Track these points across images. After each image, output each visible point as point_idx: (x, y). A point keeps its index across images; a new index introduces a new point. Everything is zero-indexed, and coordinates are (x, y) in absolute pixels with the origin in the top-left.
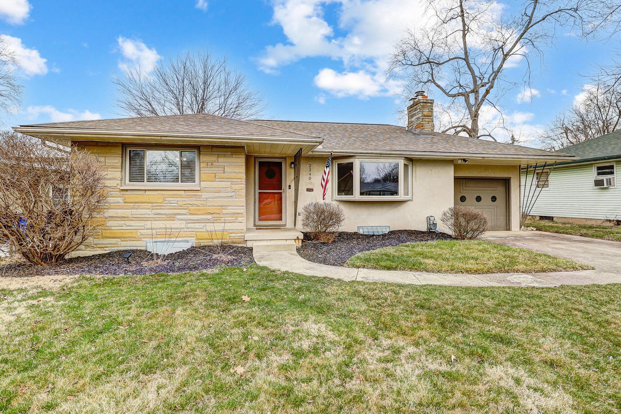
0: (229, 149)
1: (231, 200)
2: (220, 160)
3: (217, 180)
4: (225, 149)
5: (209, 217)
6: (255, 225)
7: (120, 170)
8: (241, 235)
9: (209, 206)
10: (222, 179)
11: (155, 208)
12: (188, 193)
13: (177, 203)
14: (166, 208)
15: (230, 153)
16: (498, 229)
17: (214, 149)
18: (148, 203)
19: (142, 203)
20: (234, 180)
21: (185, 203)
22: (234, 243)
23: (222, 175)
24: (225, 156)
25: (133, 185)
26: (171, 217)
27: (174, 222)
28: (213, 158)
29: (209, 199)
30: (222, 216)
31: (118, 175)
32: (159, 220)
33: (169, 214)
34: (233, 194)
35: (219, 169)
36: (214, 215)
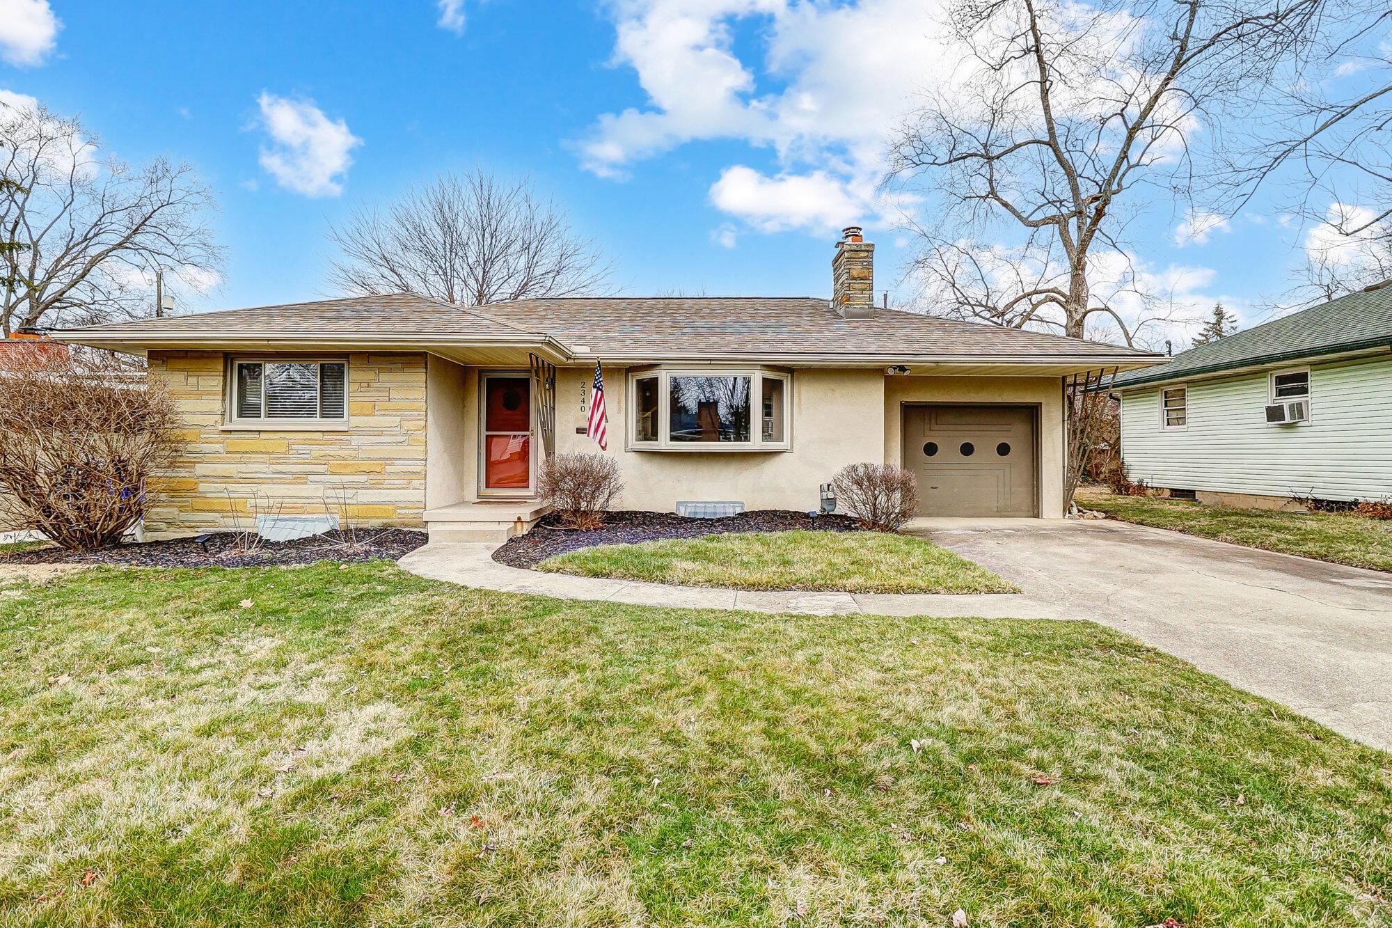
0: (398, 359)
1: (402, 448)
2: (383, 377)
3: (377, 413)
4: (392, 358)
5: (363, 478)
6: (478, 496)
7: (220, 397)
8: (417, 511)
9: (363, 459)
10: (386, 412)
11: (275, 461)
12: (327, 436)
13: (310, 454)
14: (292, 462)
15: (400, 365)
16: (1013, 513)
17: (372, 359)
18: (264, 453)
19: (253, 452)
20: (406, 413)
21: (323, 453)
22: (406, 526)
23: (387, 405)
24: (390, 371)
25: (242, 423)
26: (300, 479)
27: (305, 486)
28: (370, 375)
29: (363, 448)
30: (385, 477)
31: (217, 405)
32: (281, 483)
33: (296, 473)
34: (403, 439)
35: (380, 394)
36: (371, 476)
